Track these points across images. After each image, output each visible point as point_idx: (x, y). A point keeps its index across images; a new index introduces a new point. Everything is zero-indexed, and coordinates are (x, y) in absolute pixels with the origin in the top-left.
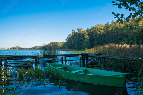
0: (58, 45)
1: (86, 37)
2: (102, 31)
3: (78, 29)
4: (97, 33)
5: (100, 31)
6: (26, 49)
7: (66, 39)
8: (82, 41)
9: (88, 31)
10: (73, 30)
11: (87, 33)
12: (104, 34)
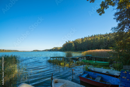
0: (58, 49)
1: (73, 45)
2: (81, 42)
3: (68, 41)
4: (78, 43)
5: (79, 42)
6: (41, 51)
7: (63, 46)
8: (71, 47)
9: (74, 42)
10: (66, 42)
11: (73, 43)
12: (81, 43)
